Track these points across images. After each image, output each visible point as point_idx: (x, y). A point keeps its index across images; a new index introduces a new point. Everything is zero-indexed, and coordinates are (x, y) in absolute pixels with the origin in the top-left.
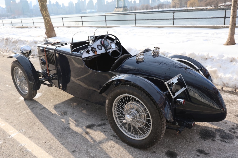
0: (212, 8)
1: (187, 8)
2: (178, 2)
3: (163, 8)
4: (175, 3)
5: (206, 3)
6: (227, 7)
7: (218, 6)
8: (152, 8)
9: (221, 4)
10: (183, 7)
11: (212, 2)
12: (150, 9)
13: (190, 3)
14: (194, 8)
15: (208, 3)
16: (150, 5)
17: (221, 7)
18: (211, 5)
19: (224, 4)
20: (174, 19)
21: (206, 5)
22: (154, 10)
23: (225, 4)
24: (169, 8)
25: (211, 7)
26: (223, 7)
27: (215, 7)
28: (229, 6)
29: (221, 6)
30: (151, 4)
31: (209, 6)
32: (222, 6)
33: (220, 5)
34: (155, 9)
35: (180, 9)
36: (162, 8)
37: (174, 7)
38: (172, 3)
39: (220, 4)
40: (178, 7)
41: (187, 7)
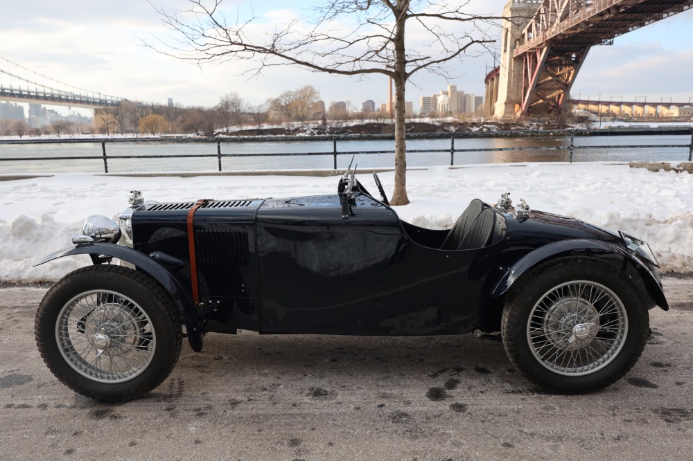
0: (199, 136)
1: (140, 136)
2: (114, 120)
3: (73, 133)
4: (104, 120)
5: (184, 124)
6: (232, 137)
7: (214, 134)
8: (38, 132)
9: (221, 130)
10: (127, 132)
11: (199, 124)
12: (31, 133)
13: (146, 124)
14: (157, 136)
15: (190, 125)
16: (27, 122)
17: (221, 136)
18: (196, 131)
19: (225, 130)
20: (220, 155)
21: (187, 130)
22: (44, 137)
23: (227, 130)
24: (88, 134)
25: (198, 134)
26: (225, 136)
27: (206, 135)
28: (236, 135)
29: (219, 133)
30: (29, 119)
31: (192, 133)
32: (223, 134)
33: (217, 131)
34: (47, 133)
35: (119, 136)
36: (69, 132)
37: (103, 131)
38: (94, 121)
39: (217, 128)
40: (114, 132)
41: (138, 133)
